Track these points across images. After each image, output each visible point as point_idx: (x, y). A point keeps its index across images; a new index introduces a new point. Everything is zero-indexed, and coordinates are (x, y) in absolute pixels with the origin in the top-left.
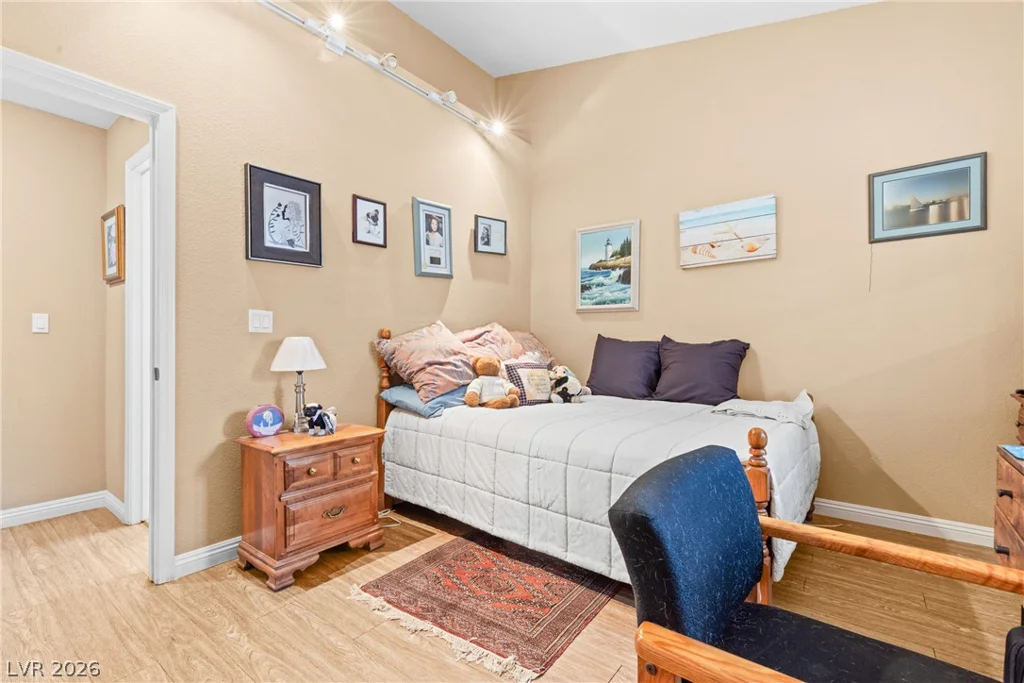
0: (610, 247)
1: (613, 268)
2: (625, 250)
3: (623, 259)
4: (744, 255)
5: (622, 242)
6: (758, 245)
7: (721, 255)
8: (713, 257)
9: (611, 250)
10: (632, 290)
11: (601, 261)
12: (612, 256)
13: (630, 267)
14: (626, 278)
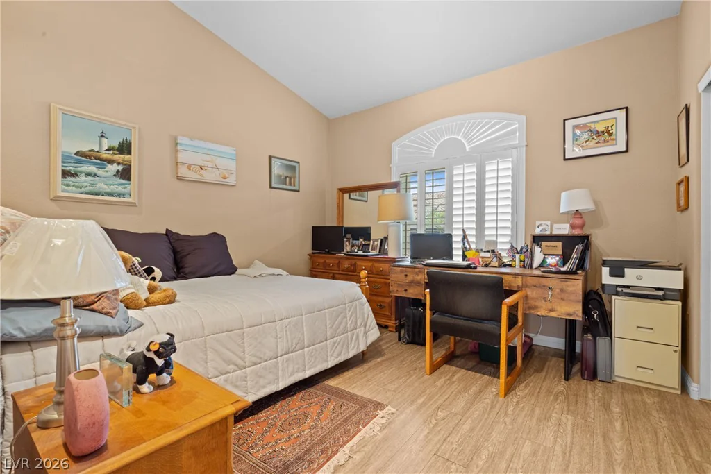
0: (105, 141)
1: (110, 162)
2: (125, 148)
3: (122, 156)
4: (219, 180)
5: (121, 140)
6: (227, 176)
7: (208, 176)
8: (202, 176)
9: (106, 144)
10: (132, 186)
11: (92, 150)
12: (107, 150)
13: (130, 166)
14: (125, 174)
